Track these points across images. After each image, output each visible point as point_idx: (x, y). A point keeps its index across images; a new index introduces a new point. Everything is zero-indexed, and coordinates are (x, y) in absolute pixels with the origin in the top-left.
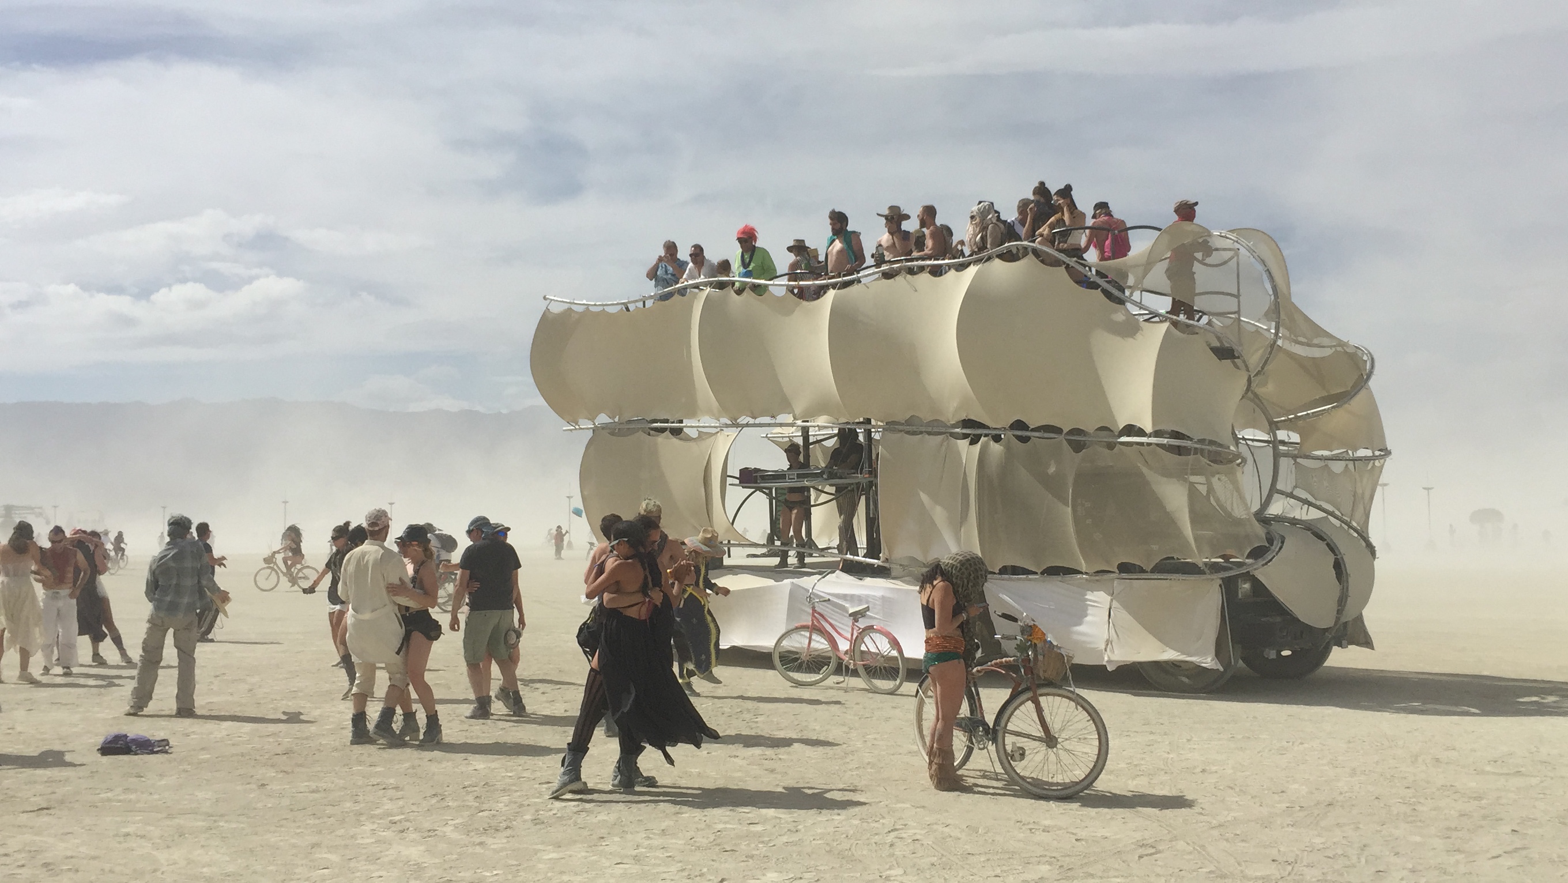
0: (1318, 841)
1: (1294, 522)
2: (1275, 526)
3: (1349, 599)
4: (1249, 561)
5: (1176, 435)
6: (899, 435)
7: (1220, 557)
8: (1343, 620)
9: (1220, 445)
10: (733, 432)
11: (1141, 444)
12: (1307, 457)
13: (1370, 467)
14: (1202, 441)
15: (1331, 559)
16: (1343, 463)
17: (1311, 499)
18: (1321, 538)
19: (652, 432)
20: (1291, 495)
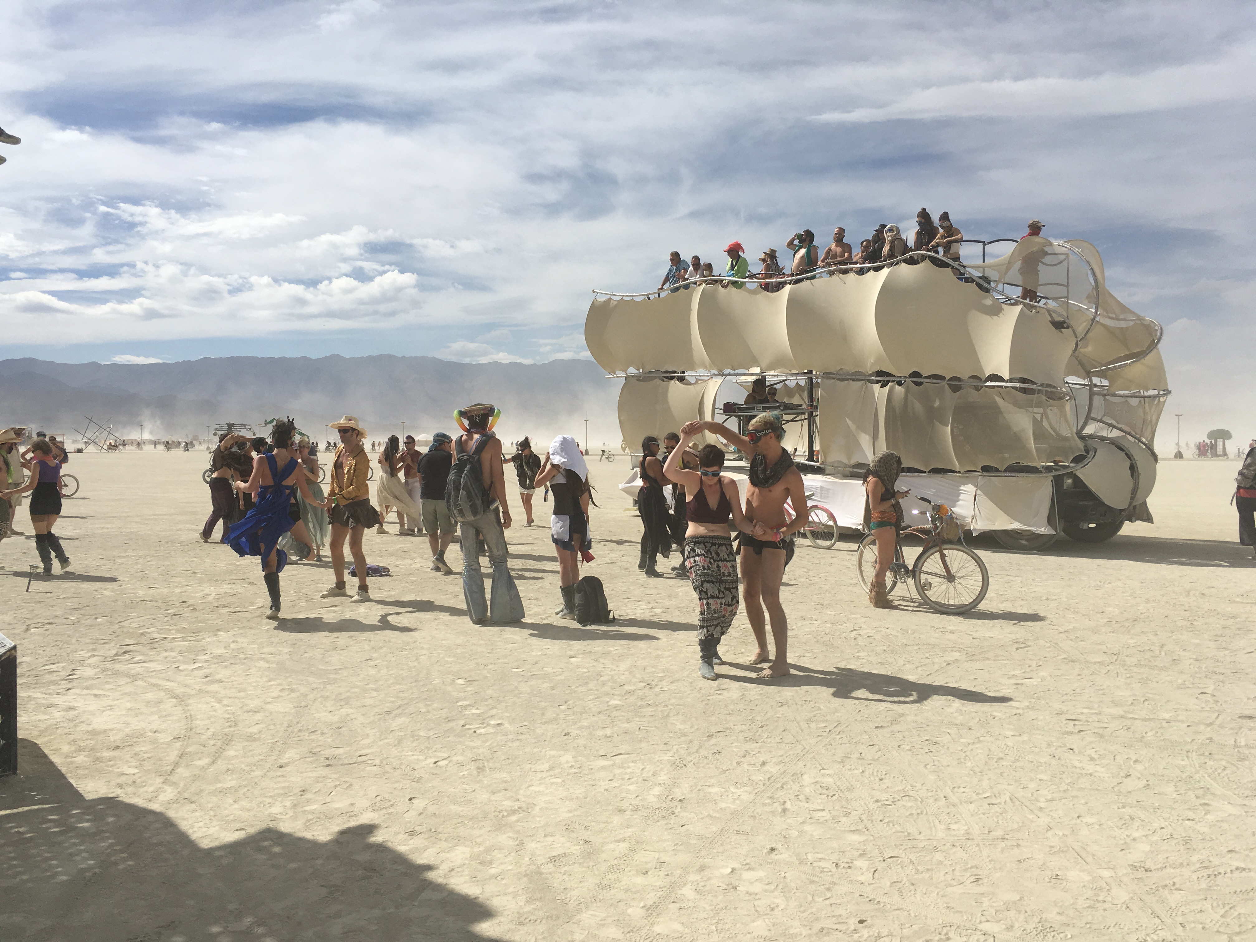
0: (1131, 641)
1: (1103, 439)
2: (1090, 442)
3: (1139, 490)
4: (1072, 465)
5: (1023, 380)
6: (832, 381)
7: (1053, 462)
8: (1134, 504)
9: (1055, 387)
10: (719, 380)
11: (1001, 387)
12: (1114, 395)
13: (1156, 402)
14: (1042, 385)
15: (1128, 463)
16: (1137, 400)
17: (1114, 423)
18: (1121, 449)
19: (665, 379)
20: (1101, 421)
